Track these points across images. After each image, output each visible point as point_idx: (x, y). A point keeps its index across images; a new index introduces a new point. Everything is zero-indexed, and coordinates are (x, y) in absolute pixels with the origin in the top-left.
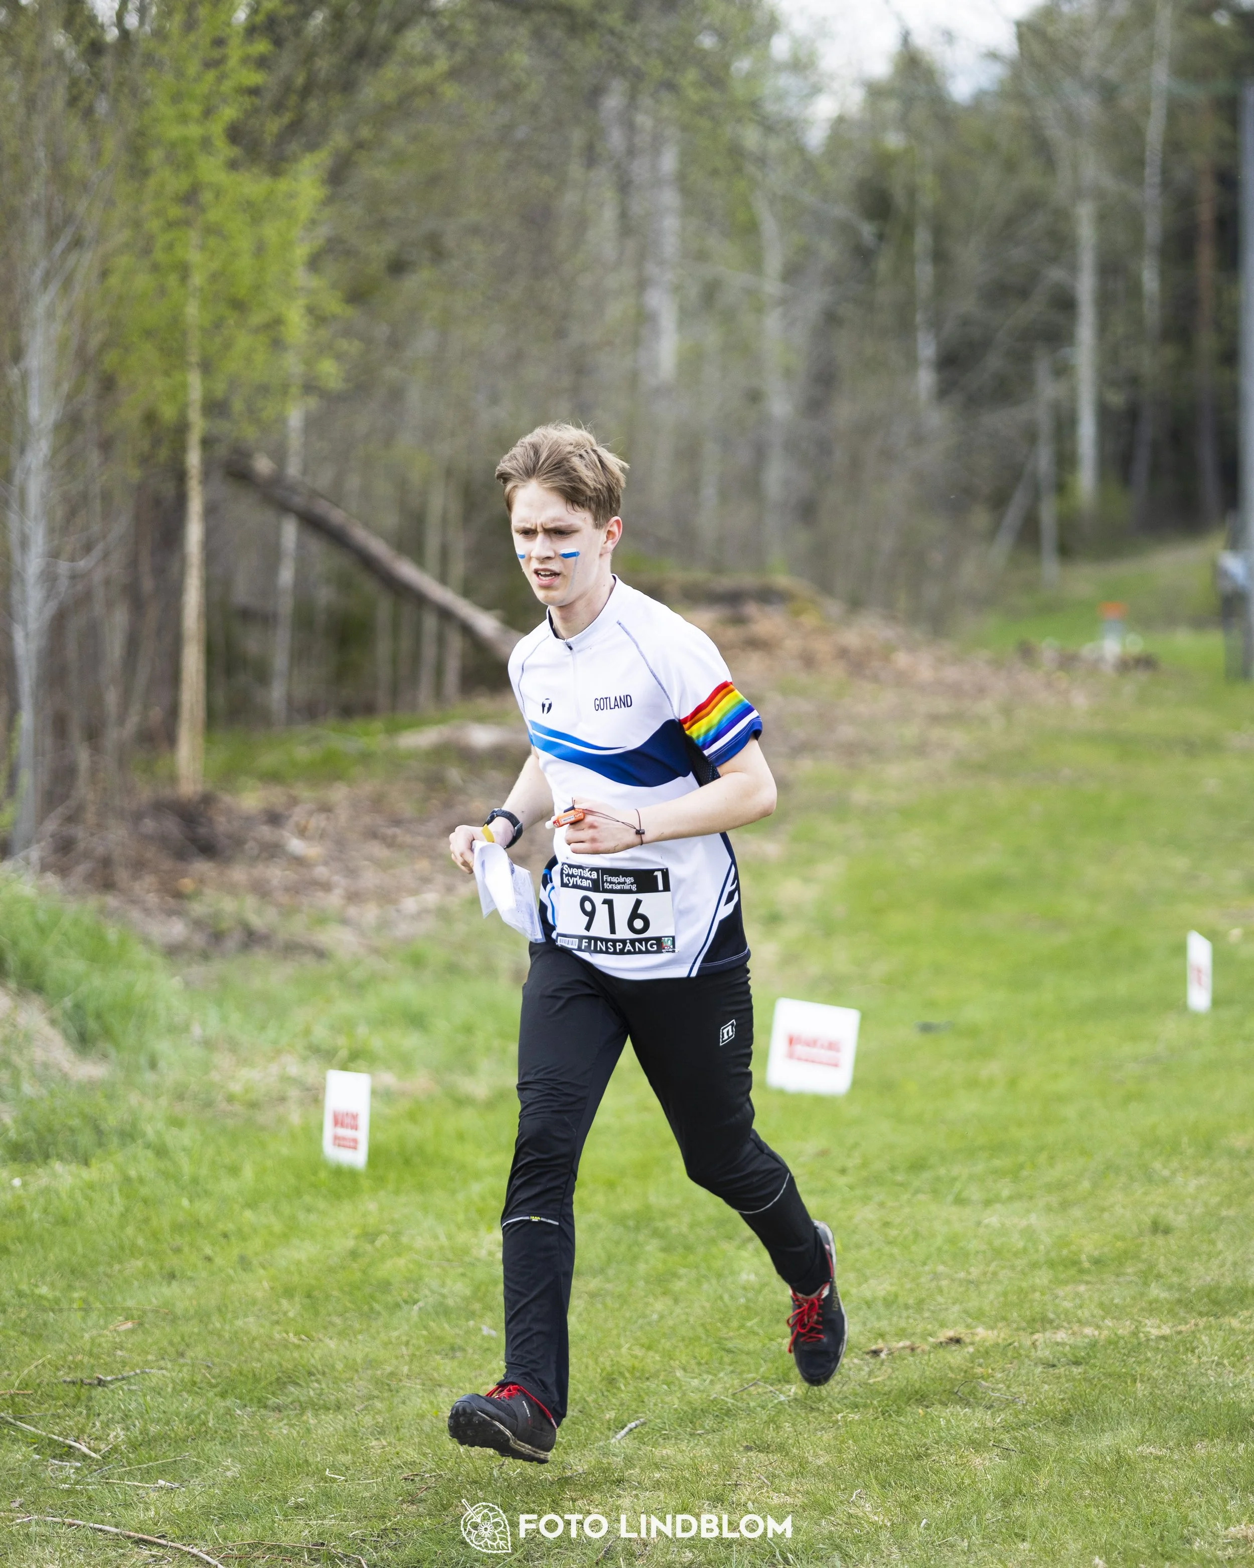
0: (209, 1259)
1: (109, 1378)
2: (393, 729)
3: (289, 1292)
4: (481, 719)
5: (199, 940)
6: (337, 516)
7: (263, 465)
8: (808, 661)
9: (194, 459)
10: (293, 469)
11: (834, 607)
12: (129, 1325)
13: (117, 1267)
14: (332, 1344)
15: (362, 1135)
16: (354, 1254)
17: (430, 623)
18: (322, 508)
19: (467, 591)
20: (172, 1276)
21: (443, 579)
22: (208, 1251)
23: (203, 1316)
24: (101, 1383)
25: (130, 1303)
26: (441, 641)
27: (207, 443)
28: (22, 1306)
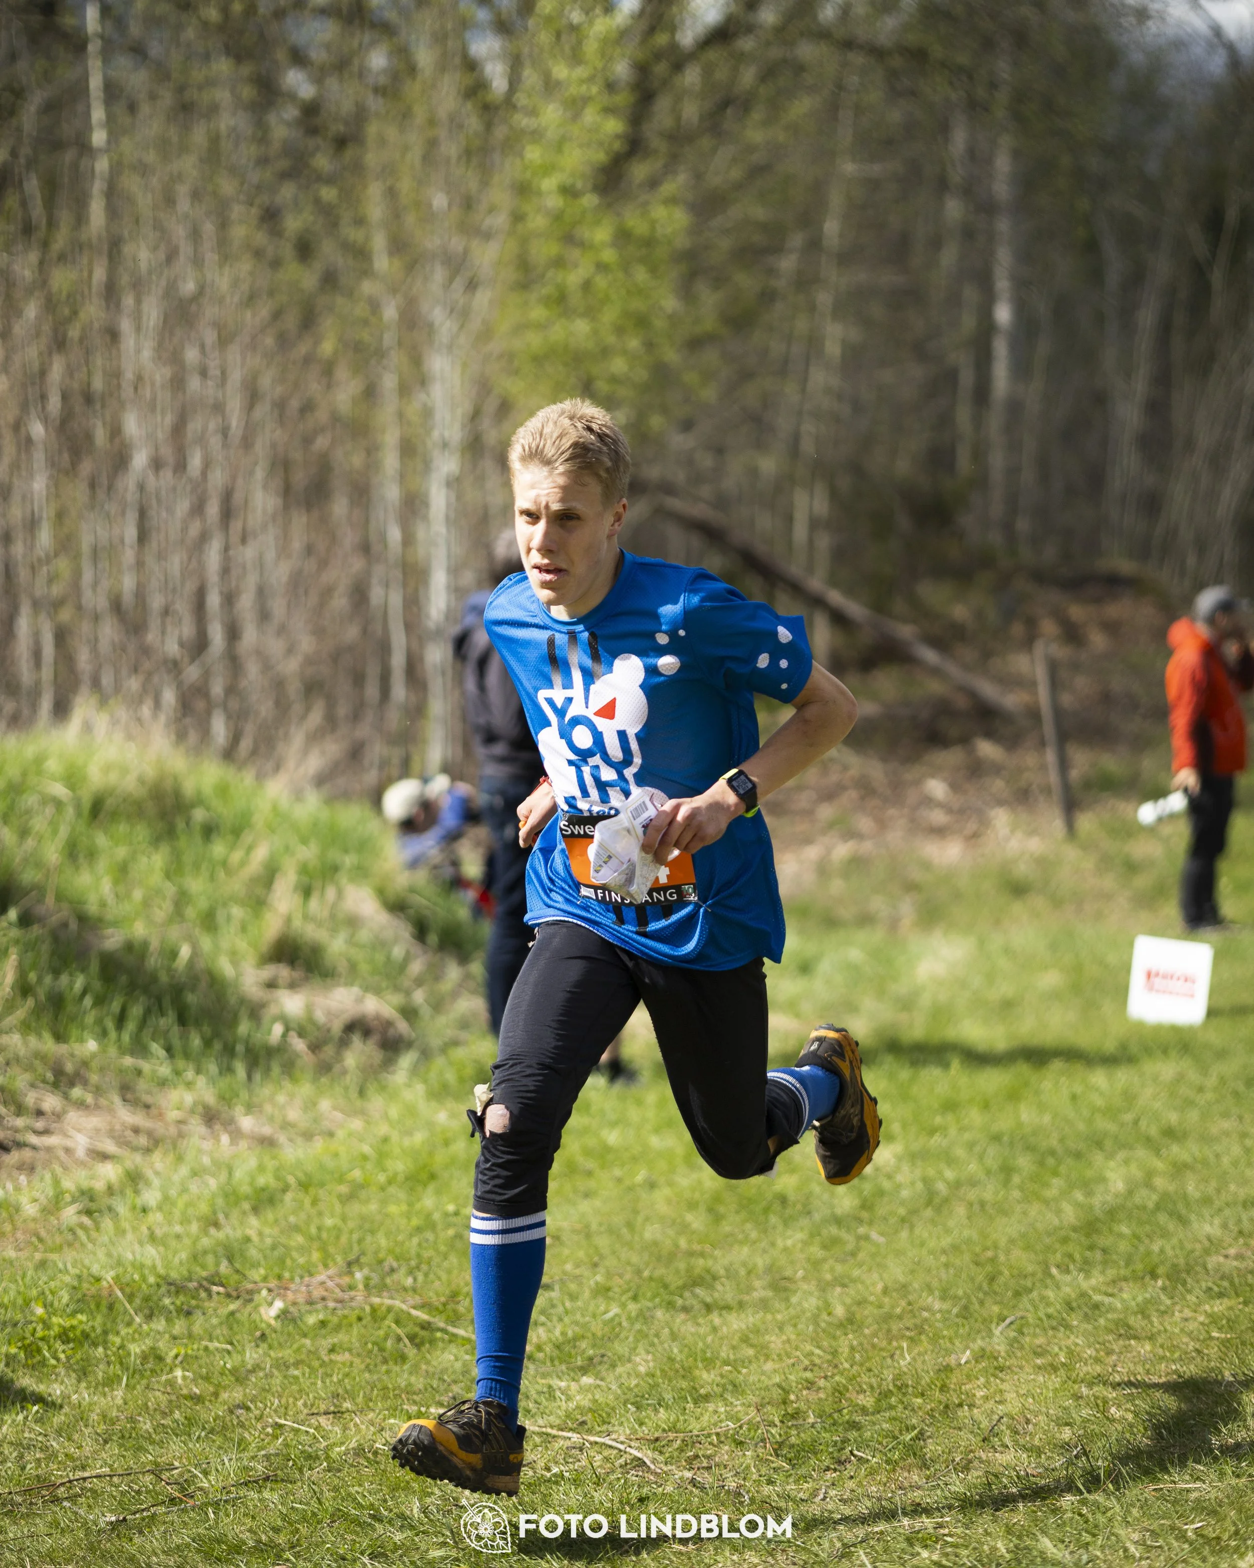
28: (449, 1226)
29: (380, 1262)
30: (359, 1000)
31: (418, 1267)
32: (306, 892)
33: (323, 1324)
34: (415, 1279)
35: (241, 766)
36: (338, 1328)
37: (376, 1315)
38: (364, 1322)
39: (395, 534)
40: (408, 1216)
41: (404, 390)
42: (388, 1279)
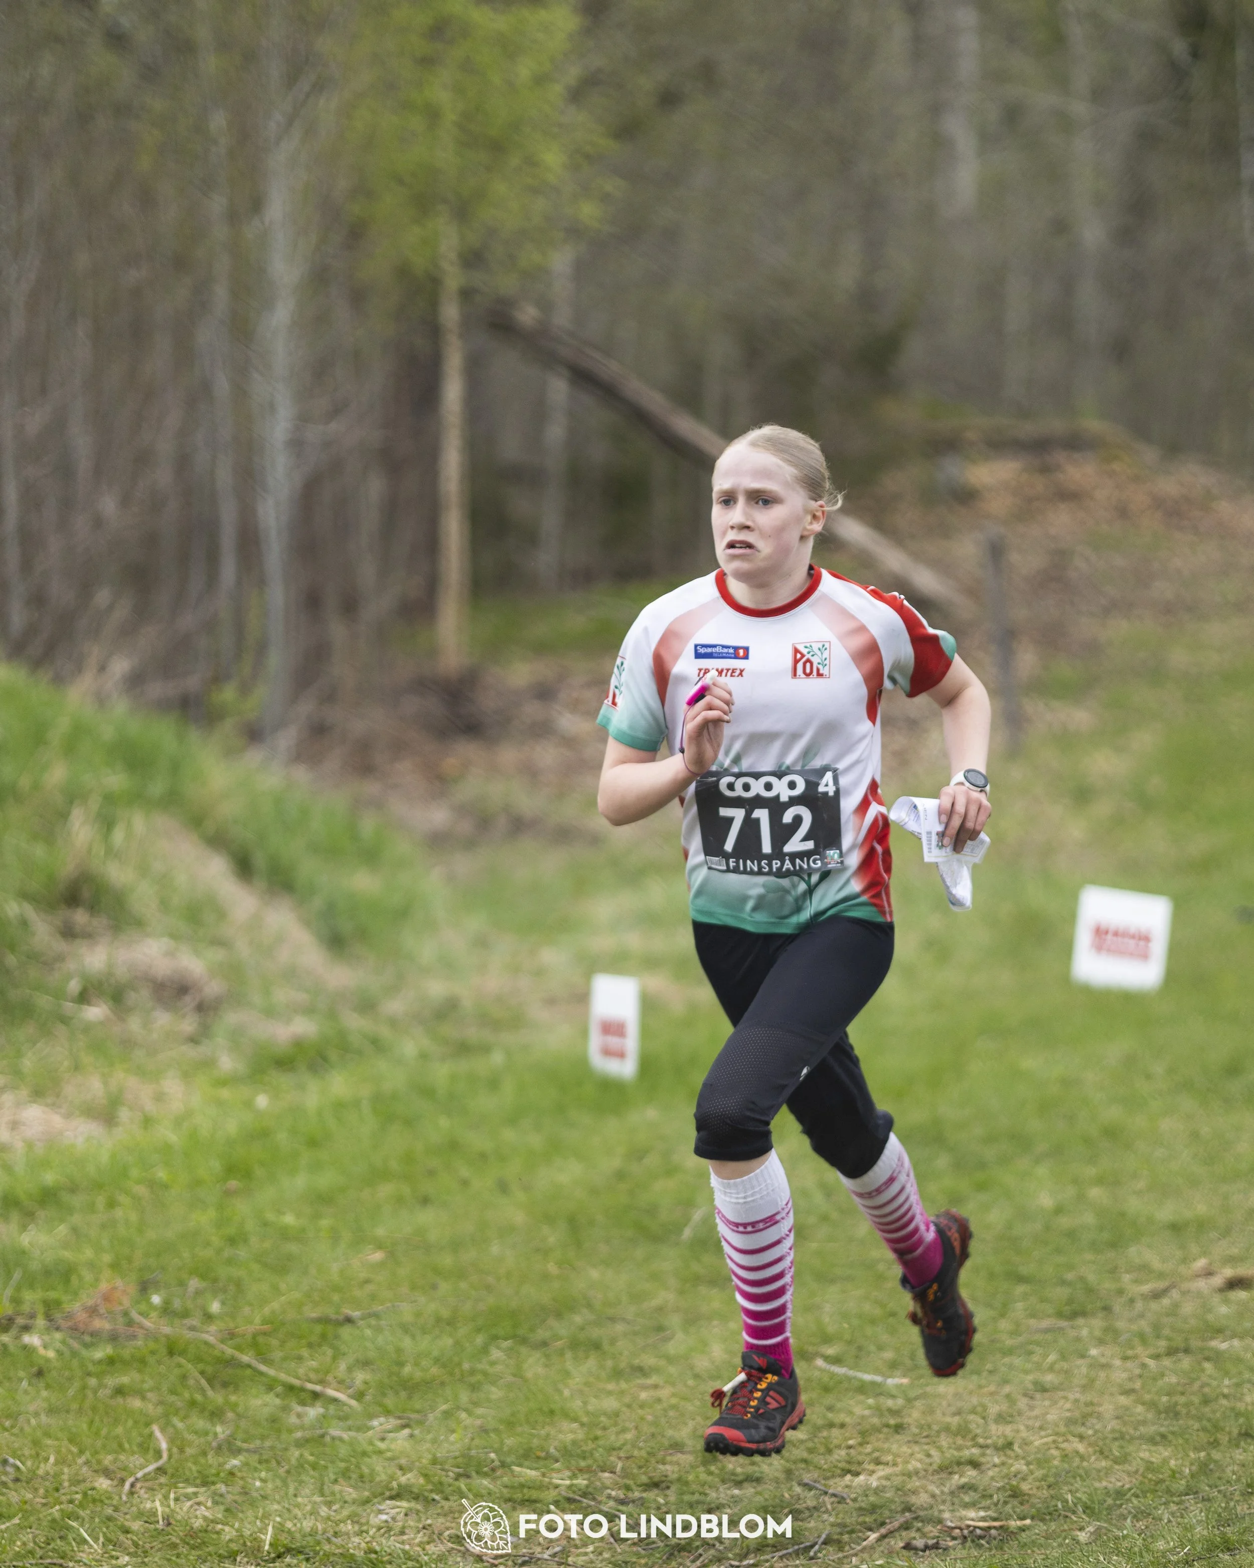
0: (465, 1183)
1: (356, 1314)
3: (549, 1219)
5: (466, 827)
6: (609, 369)
7: (527, 315)
8: (1123, 512)
9: (450, 313)
10: (562, 319)
11: (1150, 454)
12: (378, 1256)
13: (368, 1192)
14: (595, 1274)
15: (631, 1043)
16: (620, 1175)
18: (592, 359)
20: (425, 1201)
22: (465, 1172)
23: (456, 1245)
24: (349, 1320)
25: (380, 1232)
27: (466, 294)
28: (265, 1237)
29: (182, 1284)
30: (170, 954)
31: (225, 1288)
32: (109, 824)
33: (111, 1361)
34: (223, 1303)
35: (36, 665)
36: (126, 1363)
37: (172, 1349)
38: (160, 1356)
39: (222, 386)
40: (219, 1223)
41: (233, 217)
42: (190, 1305)
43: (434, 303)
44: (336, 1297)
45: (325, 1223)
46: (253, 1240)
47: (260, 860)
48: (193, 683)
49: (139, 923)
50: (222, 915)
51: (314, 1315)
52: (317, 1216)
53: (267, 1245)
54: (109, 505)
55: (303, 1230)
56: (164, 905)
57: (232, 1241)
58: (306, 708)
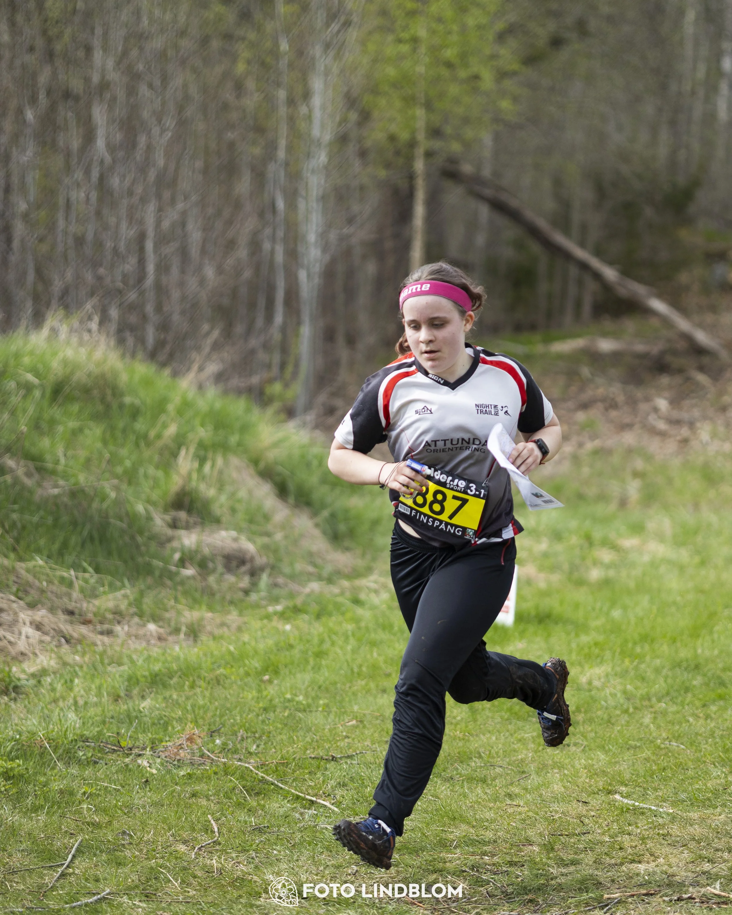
1: (339, 756)
2: (548, 340)
4: (605, 335)
6: (514, 203)
7: (467, 168)
9: (419, 166)
10: (487, 172)
12: (353, 723)
13: (348, 685)
15: (512, 605)
17: (573, 271)
18: (504, 197)
19: (598, 253)
20: (383, 692)
21: (582, 244)
24: (334, 759)
25: (355, 709)
26: (580, 283)
27: (429, 154)
28: (286, 708)
29: (235, 734)
30: (235, 540)
31: (260, 737)
32: (202, 461)
33: (189, 777)
34: (258, 746)
35: (163, 365)
37: (228, 772)
38: (219, 776)
39: (280, 204)
40: (258, 700)
41: (292, 102)
42: (239, 746)
43: (410, 159)
44: (327, 746)
45: (321, 702)
46: (278, 710)
47: (291, 487)
48: (255, 380)
49: (217, 521)
50: (267, 518)
51: (313, 756)
52: (317, 697)
53: (286, 714)
54: (210, 272)
55: (309, 706)
56: (233, 511)
57: (265, 709)
58: (322, 398)
